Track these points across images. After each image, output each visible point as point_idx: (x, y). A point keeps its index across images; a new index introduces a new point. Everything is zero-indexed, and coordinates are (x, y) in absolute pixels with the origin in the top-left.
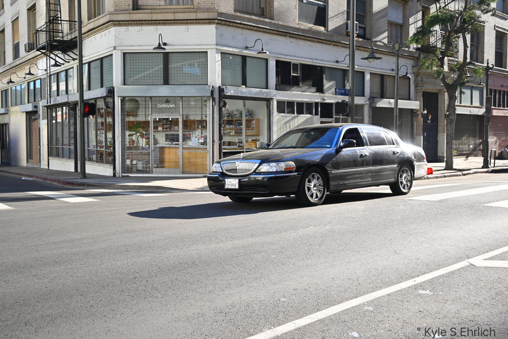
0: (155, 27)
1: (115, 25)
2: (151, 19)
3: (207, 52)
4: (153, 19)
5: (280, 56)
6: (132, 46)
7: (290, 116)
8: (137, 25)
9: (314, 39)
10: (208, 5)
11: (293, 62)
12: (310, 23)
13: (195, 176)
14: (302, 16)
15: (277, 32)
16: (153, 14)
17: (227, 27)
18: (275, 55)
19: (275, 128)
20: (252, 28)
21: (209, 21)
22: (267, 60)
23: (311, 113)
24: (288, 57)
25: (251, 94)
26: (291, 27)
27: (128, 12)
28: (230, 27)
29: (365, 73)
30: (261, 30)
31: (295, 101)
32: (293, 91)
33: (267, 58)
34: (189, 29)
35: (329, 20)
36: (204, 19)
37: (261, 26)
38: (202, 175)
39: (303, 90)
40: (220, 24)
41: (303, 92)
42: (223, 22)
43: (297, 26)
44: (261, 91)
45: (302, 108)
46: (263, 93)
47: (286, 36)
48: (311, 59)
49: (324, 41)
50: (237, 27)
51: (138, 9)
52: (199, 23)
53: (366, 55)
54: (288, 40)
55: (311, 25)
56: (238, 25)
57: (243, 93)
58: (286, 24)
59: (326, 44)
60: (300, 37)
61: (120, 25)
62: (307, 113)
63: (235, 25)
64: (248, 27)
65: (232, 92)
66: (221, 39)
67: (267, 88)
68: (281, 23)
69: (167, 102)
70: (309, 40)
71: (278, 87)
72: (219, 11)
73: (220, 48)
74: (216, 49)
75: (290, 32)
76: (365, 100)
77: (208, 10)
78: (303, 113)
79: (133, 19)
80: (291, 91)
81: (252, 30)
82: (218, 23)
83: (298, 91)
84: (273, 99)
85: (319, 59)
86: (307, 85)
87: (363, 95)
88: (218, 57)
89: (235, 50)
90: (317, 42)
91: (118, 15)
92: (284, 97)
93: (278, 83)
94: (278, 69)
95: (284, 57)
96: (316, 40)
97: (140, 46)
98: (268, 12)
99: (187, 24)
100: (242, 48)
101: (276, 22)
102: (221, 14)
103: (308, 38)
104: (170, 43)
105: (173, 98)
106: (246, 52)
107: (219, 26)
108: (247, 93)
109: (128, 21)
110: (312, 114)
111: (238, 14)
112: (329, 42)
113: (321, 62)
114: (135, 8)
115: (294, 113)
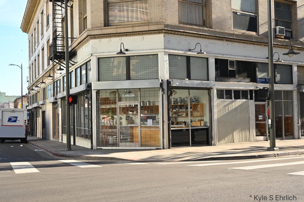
0: (120, 38)
1: (92, 38)
2: (116, 32)
3: (158, 54)
4: (118, 32)
5: (218, 55)
6: (104, 53)
7: (229, 101)
8: (107, 37)
9: (246, 42)
10: (158, 20)
11: (229, 59)
12: (243, 29)
13: (150, 148)
14: (237, 25)
15: (215, 38)
16: (118, 29)
17: (173, 35)
18: (214, 55)
19: (215, 111)
20: (194, 35)
21: (158, 31)
22: (207, 59)
23: (246, 98)
24: (225, 56)
25: (193, 85)
26: (227, 33)
27: (100, 28)
28: (175, 35)
29: (293, 66)
30: (202, 36)
31: (232, 89)
32: (230, 81)
33: (207, 57)
34: (144, 38)
35: (259, 27)
36: (155, 30)
37: (201, 33)
38: (155, 148)
39: (239, 80)
40: (167, 33)
41: (239, 82)
42: (170, 32)
43: (232, 32)
44: (202, 82)
45: (238, 94)
46: (204, 84)
47: (223, 40)
48: (245, 57)
49: (255, 43)
50: (181, 35)
51: (108, 26)
52: (151, 33)
53: (287, 51)
54: (225, 43)
55: (244, 31)
56: (182, 33)
57: (187, 84)
58: (222, 31)
59: (257, 45)
60: (235, 40)
61: (95, 38)
62: (242, 99)
63: (179, 33)
64: (191, 35)
65: (177, 83)
66: (168, 44)
67: (208, 80)
68: (218, 30)
69: (130, 92)
70: (242, 43)
71: (217, 79)
72: (166, 24)
73: (167, 51)
74: (164, 52)
75: (226, 37)
76: (293, 87)
77: (157, 23)
78: (240, 99)
79: (104, 33)
80: (229, 82)
81: (194, 36)
82: (165, 33)
83: (235, 82)
84: (212, 88)
85: (252, 56)
86: (242, 77)
87: (292, 83)
88: (167, 58)
89: (180, 52)
90: (250, 44)
91: (94, 31)
92: (223, 86)
93: (217, 76)
94: (217, 65)
95: (222, 56)
96: (249, 42)
97: (110, 52)
98: (208, 23)
99: (143, 34)
100: (186, 51)
101: (214, 30)
102: (167, 26)
103: (242, 41)
104: (130, 49)
105: (133, 90)
106: (189, 53)
107: (166, 35)
108: (190, 84)
109: (100, 35)
110: (248, 99)
111: (182, 25)
112: (260, 44)
113: (254, 59)
114: (106, 25)
115: (232, 99)
